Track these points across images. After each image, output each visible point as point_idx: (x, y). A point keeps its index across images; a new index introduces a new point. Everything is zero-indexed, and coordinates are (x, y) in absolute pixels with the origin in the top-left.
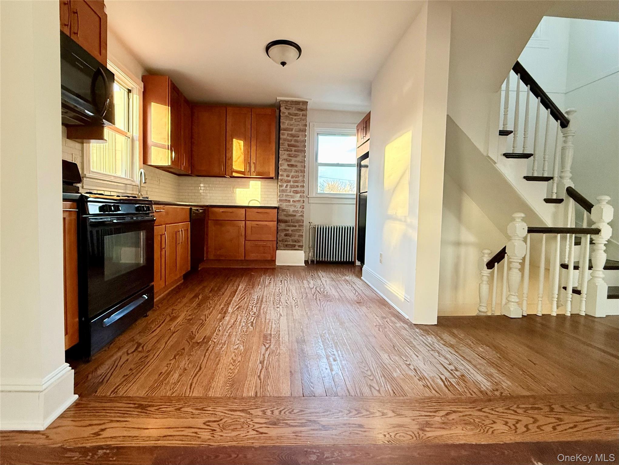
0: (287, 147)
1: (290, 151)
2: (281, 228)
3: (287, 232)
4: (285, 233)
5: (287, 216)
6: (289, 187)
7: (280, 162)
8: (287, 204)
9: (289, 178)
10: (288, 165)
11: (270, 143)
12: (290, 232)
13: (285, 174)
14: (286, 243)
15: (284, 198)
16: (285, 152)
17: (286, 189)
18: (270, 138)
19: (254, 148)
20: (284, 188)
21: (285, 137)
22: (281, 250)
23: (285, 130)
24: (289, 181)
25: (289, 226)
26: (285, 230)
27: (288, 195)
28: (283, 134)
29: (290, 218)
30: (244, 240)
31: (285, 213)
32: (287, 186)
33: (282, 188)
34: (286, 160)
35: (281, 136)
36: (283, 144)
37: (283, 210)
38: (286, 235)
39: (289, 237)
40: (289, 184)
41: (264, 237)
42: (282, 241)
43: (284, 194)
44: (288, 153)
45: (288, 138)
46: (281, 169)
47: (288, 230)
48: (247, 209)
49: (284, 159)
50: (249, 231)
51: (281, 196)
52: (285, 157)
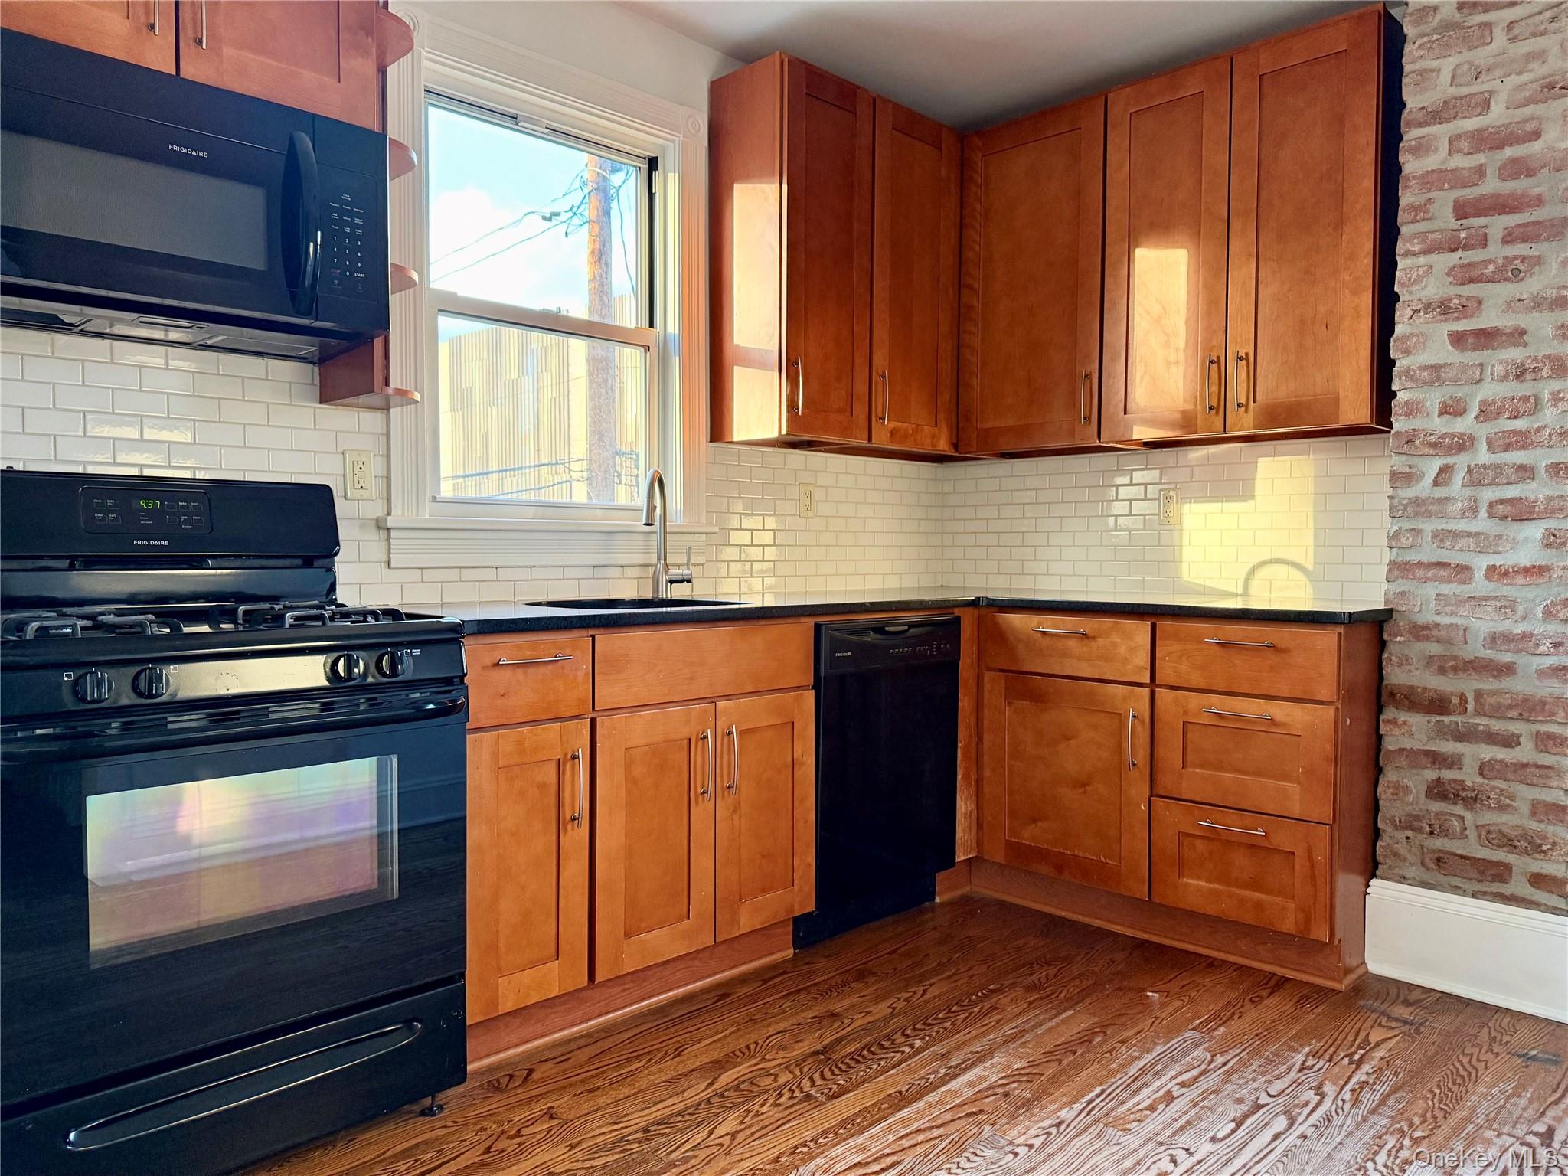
0: (1454, 224)
1: (1466, 247)
2: (1408, 744)
3: (1448, 775)
4: (1431, 775)
5: (1442, 671)
6: (1459, 478)
7: (1399, 329)
8: (1447, 589)
9: (1463, 425)
10: (1458, 340)
11: (1339, 224)
12: (1469, 776)
13: (1433, 398)
14: (1439, 843)
15: (1428, 553)
16: (1434, 258)
17: (1441, 492)
18: (1339, 198)
19: (1242, 273)
20: (1424, 487)
21: (1432, 162)
22: (1403, 879)
23: (1436, 116)
24: (1463, 444)
25: (1460, 736)
26: (1437, 759)
27: (1456, 535)
28: (1420, 149)
29: (1469, 685)
30: (1146, 790)
31: (1434, 649)
32: (1444, 475)
33: (1410, 493)
34: (1444, 308)
35: (1411, 165)
36: (1416, 209)
37: (1421, 632)
38: (1438, 791)
39: (1458, 809)
40: (1461, 461)
42: (1410, 823)
43: (1429, 526)
44: (1455, 258)
45: (1459, 162)
46: (1407, 372)
47: (1452, 762)
48: (1165, 625)
49: (1428, 307)
51: (1405, 541)
52: (1434, 288)
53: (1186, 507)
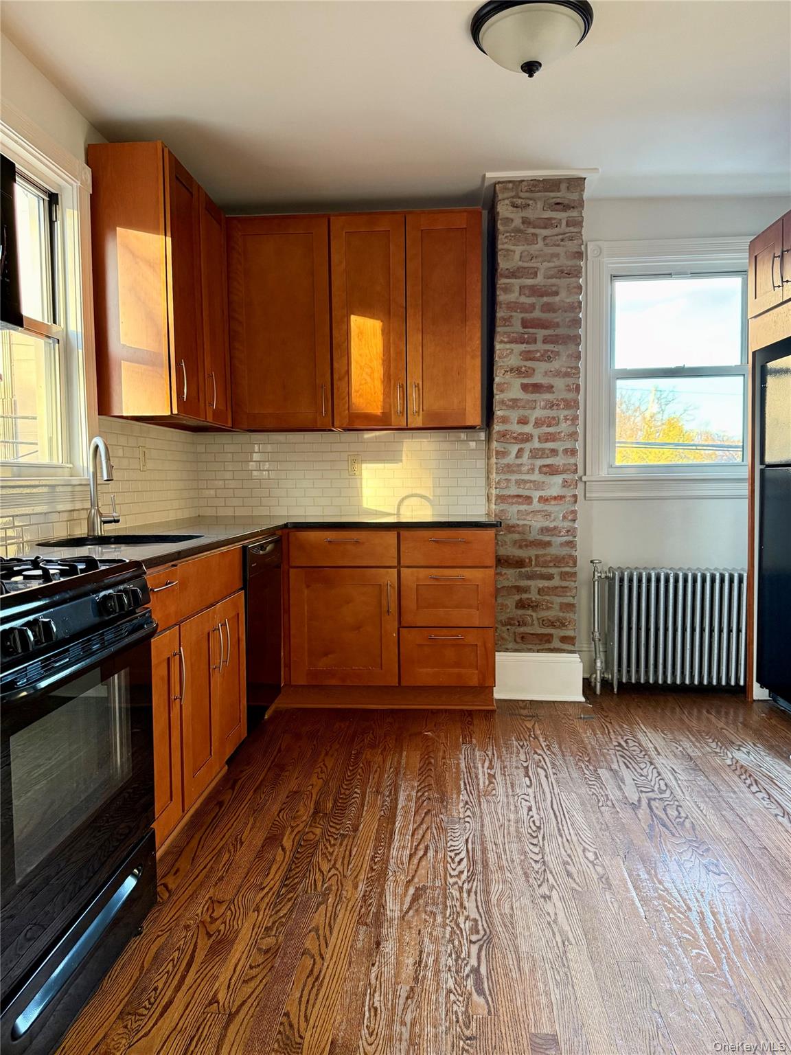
0: (521, 330)
1: (528, 343)
2: (506, 583)
3: (525, 596)
4: (517, 597)
5: (520, 547)
6: (526, 455)
7: (497, 380)
8: (523, 507)
9: (528, 429)
10: (525, 387)
11: (465, 320)
12: (534, 596)
13: (514, 415)
14: (522, 629)
15: (513, 490)
16: (513, 346)
17: (519, 461)
18: (464, 307)
19: (415, 338)
20: (511, 459)
21: (513, 297)
22: (507, 650)
23: (513, 274)
24: (527, 438)
25: (529, 578)
26: (519, 589)
27: (525, 482)
28: (507, 290)
29: (532, 552)
31: (516, 536)
32: (520, 452)
33: (505, 461)
34: (518, 371)
35: (502, 297)
36: (503, 319)
37: (511, 529)
38: (521, 605)
39: (530, 612)
40: (527, 446)
41: (458, 616)
42: (509, 622)
43: (513, 477)
44: (523, 347)
45: (523, 299)
46: (502, 402)
47: (526, 590)
48: (404, 533)
49: (511, 370)
50: (410, 602)
51: (503, 485)
52: (514, 361)
53: (364, 466)
